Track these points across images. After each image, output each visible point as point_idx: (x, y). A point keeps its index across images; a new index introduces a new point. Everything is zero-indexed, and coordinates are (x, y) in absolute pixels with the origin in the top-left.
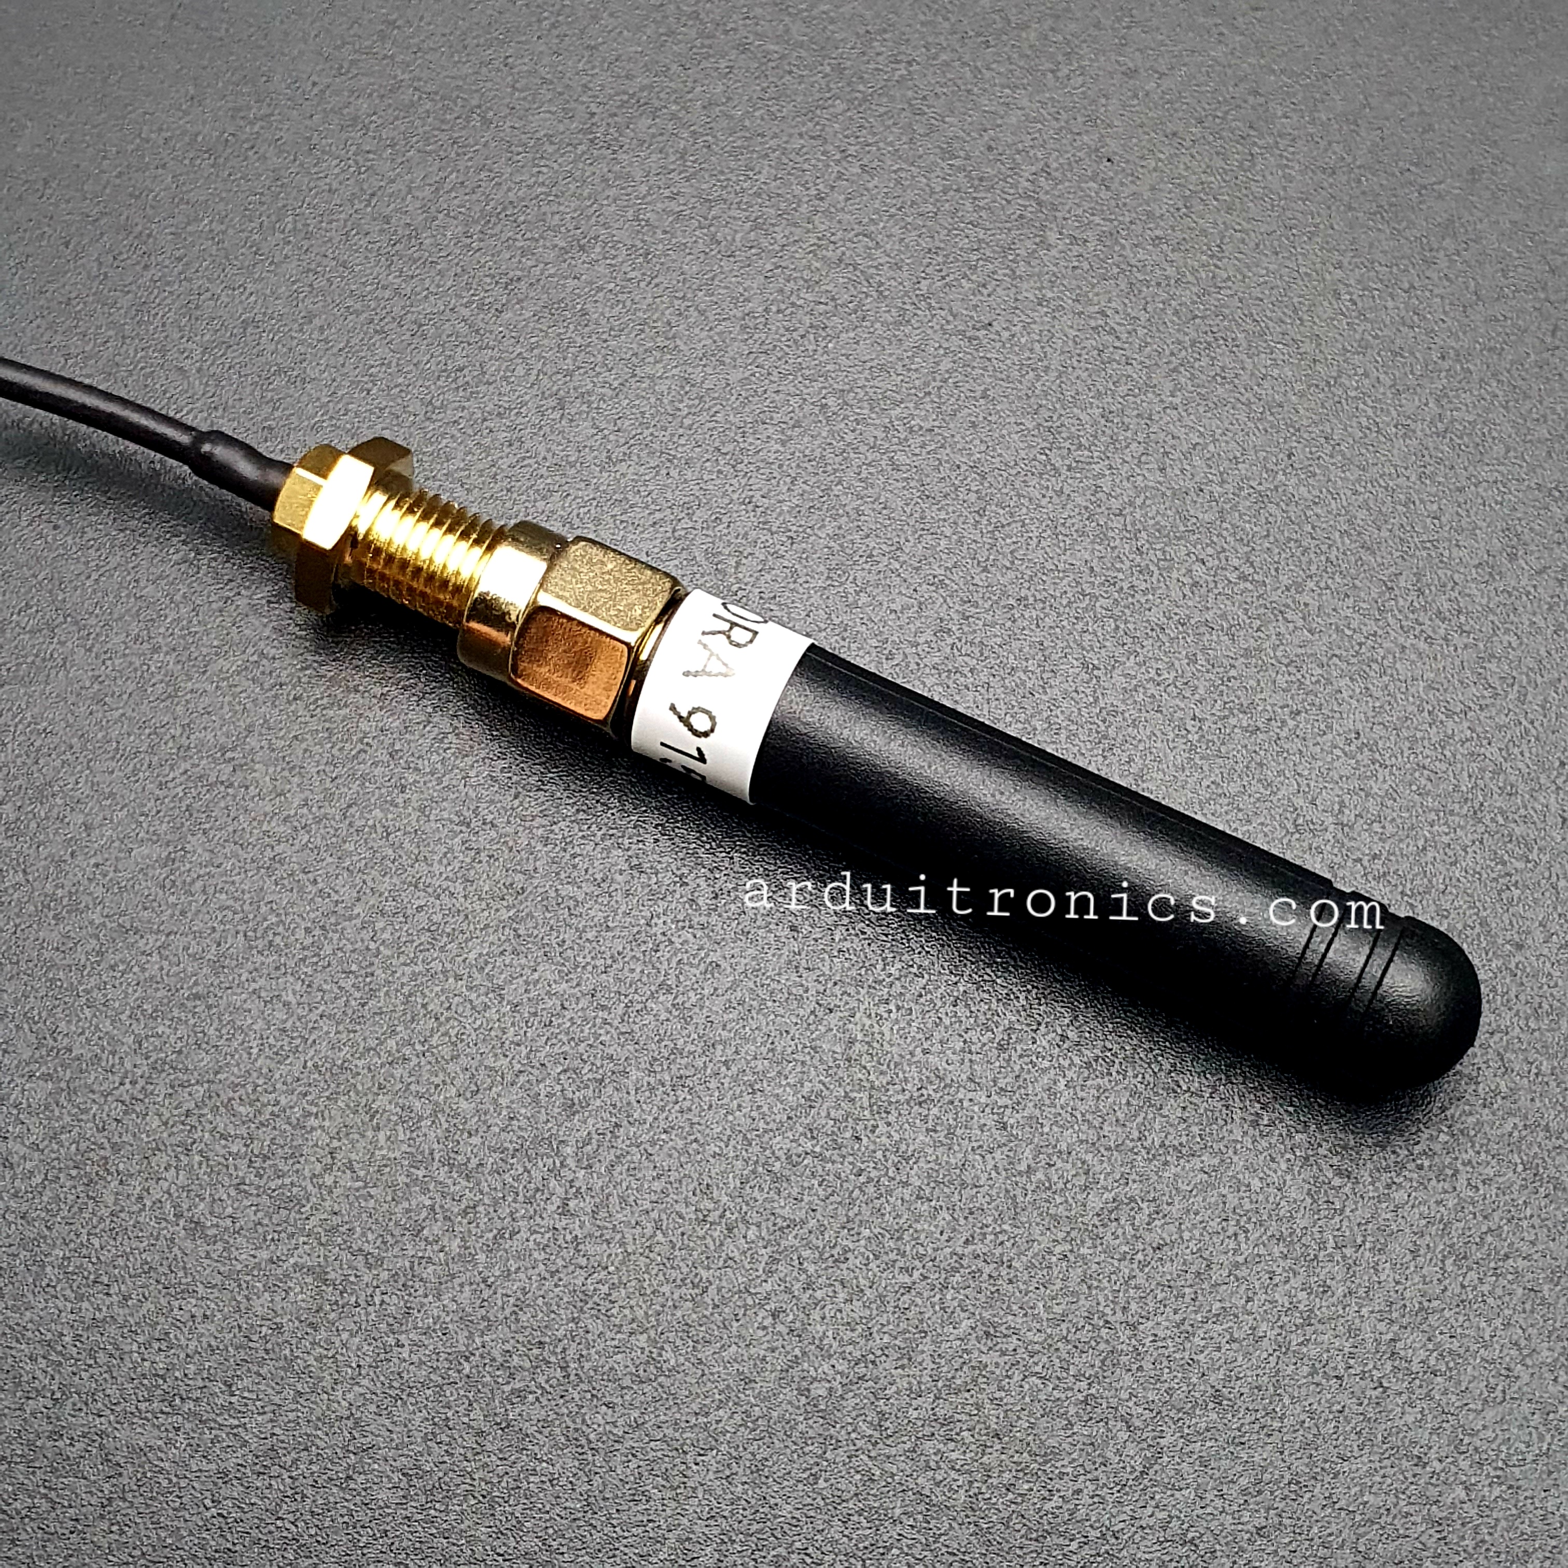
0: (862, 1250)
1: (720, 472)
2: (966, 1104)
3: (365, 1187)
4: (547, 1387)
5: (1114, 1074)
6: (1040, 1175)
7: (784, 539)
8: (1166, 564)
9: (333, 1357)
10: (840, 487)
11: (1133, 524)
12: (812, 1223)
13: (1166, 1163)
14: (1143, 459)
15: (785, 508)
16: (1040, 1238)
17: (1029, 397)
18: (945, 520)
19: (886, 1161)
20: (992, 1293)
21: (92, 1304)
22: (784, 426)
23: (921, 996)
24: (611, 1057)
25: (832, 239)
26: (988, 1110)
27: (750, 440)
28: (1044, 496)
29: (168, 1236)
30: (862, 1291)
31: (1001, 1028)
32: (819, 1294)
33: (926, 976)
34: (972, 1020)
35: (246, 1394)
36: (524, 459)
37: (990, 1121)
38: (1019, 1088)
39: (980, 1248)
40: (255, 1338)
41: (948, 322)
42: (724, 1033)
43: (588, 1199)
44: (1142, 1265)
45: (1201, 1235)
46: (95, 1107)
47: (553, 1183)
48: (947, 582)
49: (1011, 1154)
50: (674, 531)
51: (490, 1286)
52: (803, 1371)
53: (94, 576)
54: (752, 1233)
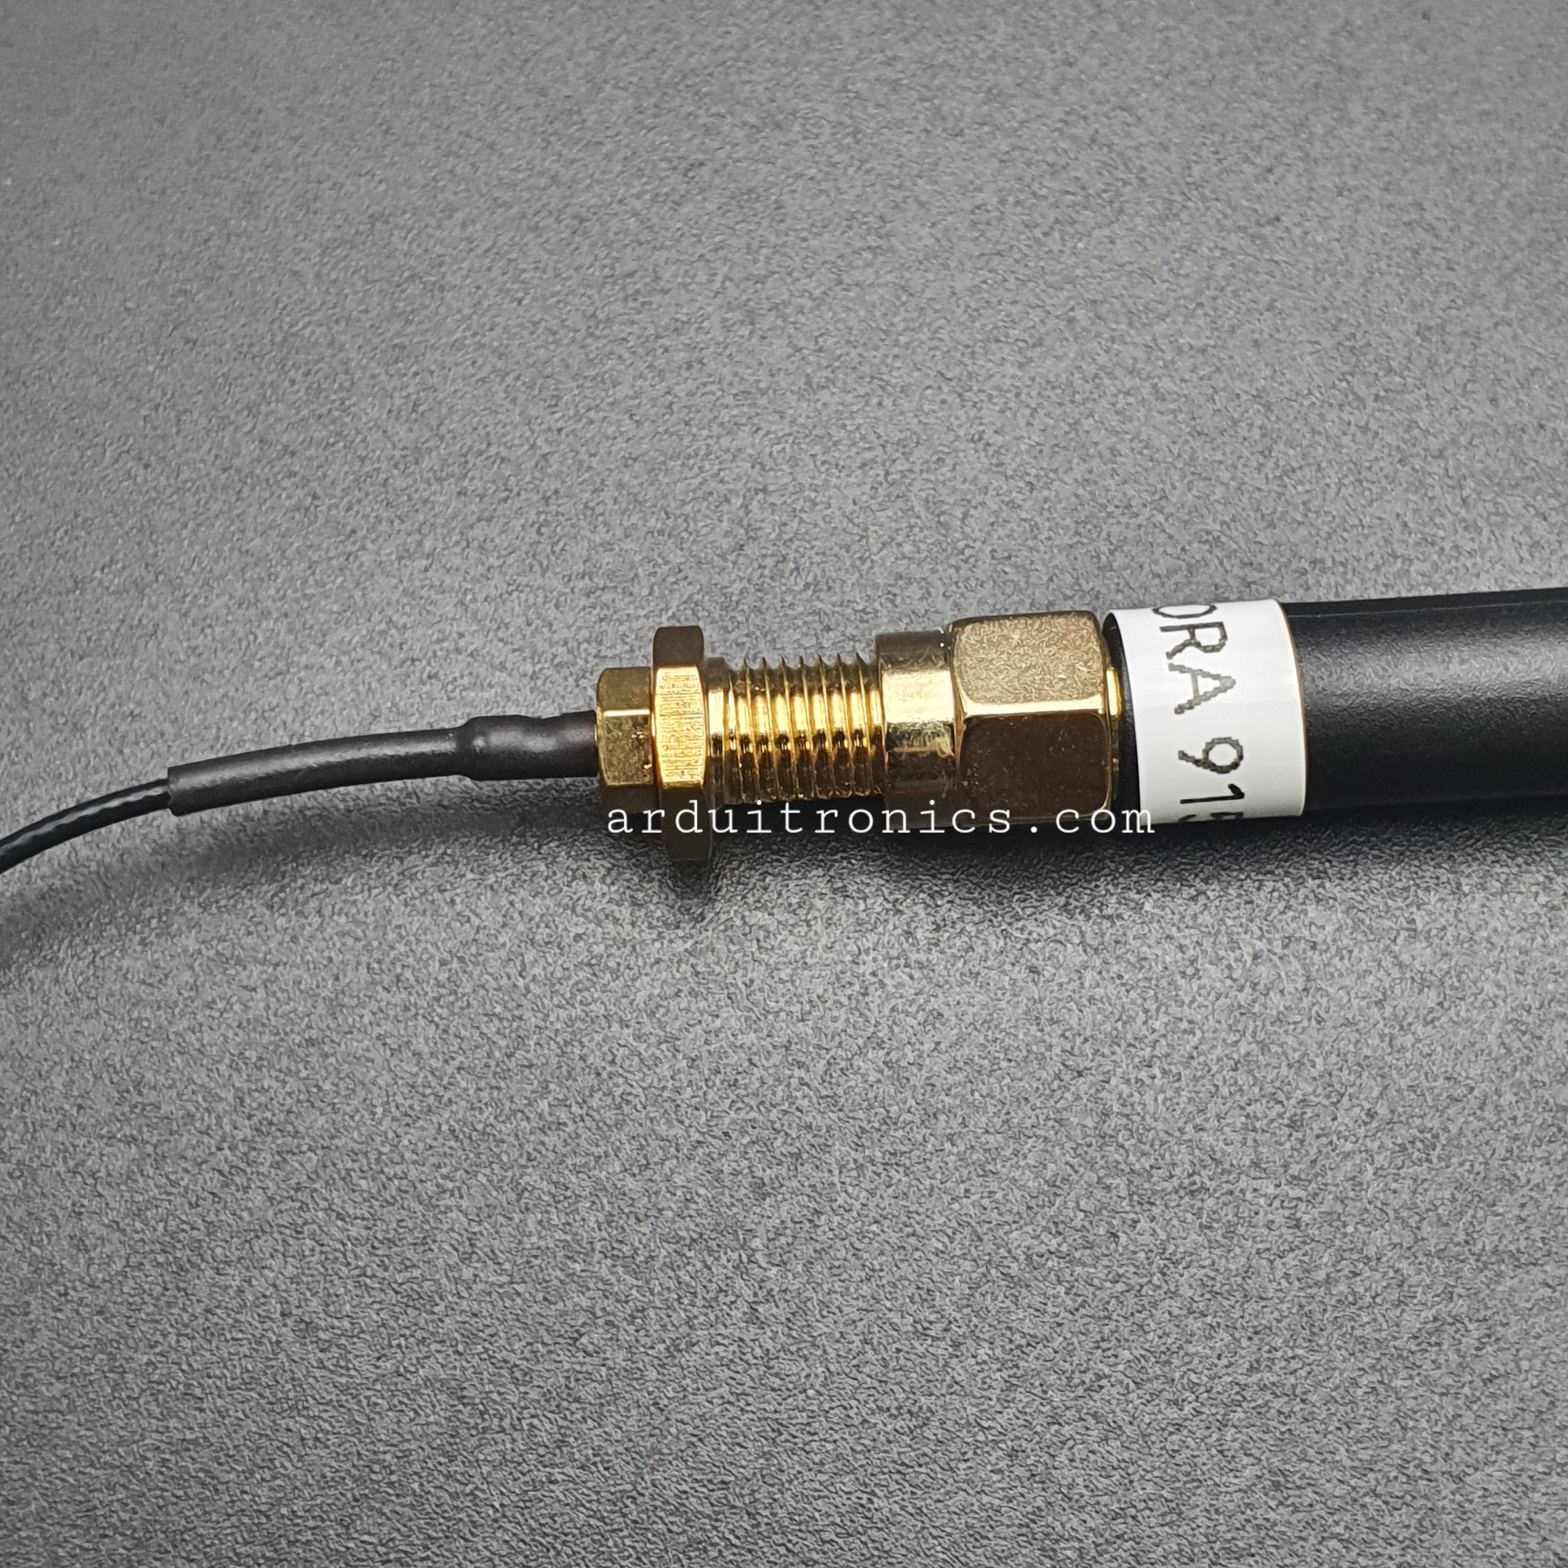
0: (1121, 1377)
1: (944, 402)
2: (1249, 1196)
3: (512, 1283)
4: (732, 1537)
5: (1435, 1160)
6: (1342, 1287)
7: (1021, 484)
8: (1498, 519)
9: (472, 1493)
10: (1091, 421)
11: (1457, 468)
12: (1057, 1342)
13: (1500, 1274)
14: (1470, 387)
15: (1023, 447)
16: (1342, 1366)
17: (1325, 309)
18: (1221, 462)
19: (1151, 1264)
20: (1282, 1433)
21: (181, 1419)
22: (1021, 344)
23: (1192, 1057)
24: (809, 1127)
25: (1084, 113)
26: (1277, 1203)
27: (980, 362)
28: (1345, 434)
29: (274, 1339)
30: (1120, 1427)
31: (1293, 1101)
32: (1066, 1430)
33: (1198, 1032)
34: (1257, 1090)
35: (366, 1538)
36: (705, 384)
37: (1279, 1217)
38: (1316, 1175)
39: (1269, 1378)
40: (376, 1468)
41: (1226, 216)
42: (948, 1100)
43: (782, 1304)
44: (1471, 1401)
45: (1544, 1364)
46: (187, 1178)
47: (739, 1283)
48: (1224, 539)
49: (1306, 1259)
50: (887, 474)
51: (662, 1410)
52: (1048, 1526)
53: (191, 525)
54: (983, 1352)
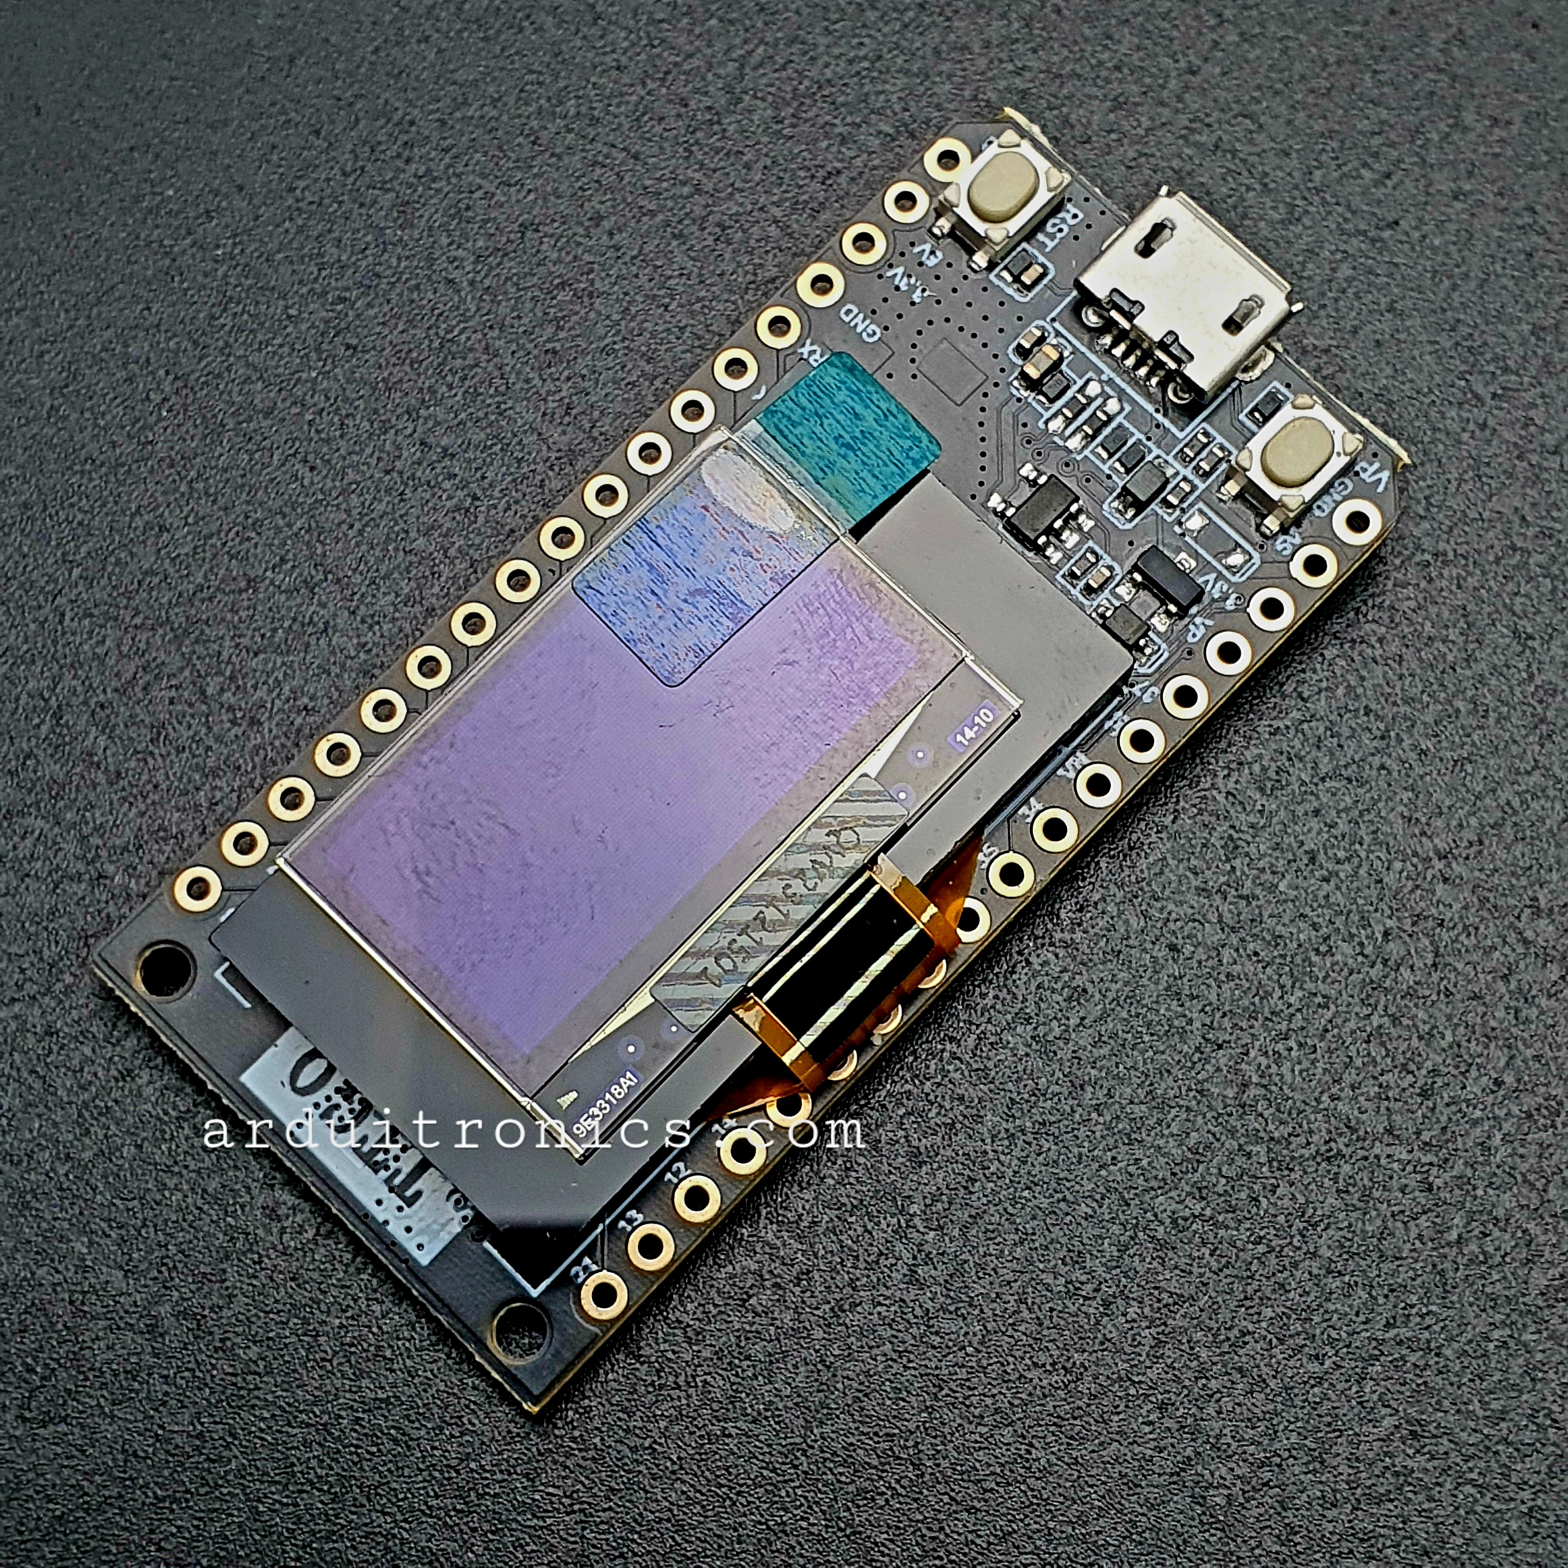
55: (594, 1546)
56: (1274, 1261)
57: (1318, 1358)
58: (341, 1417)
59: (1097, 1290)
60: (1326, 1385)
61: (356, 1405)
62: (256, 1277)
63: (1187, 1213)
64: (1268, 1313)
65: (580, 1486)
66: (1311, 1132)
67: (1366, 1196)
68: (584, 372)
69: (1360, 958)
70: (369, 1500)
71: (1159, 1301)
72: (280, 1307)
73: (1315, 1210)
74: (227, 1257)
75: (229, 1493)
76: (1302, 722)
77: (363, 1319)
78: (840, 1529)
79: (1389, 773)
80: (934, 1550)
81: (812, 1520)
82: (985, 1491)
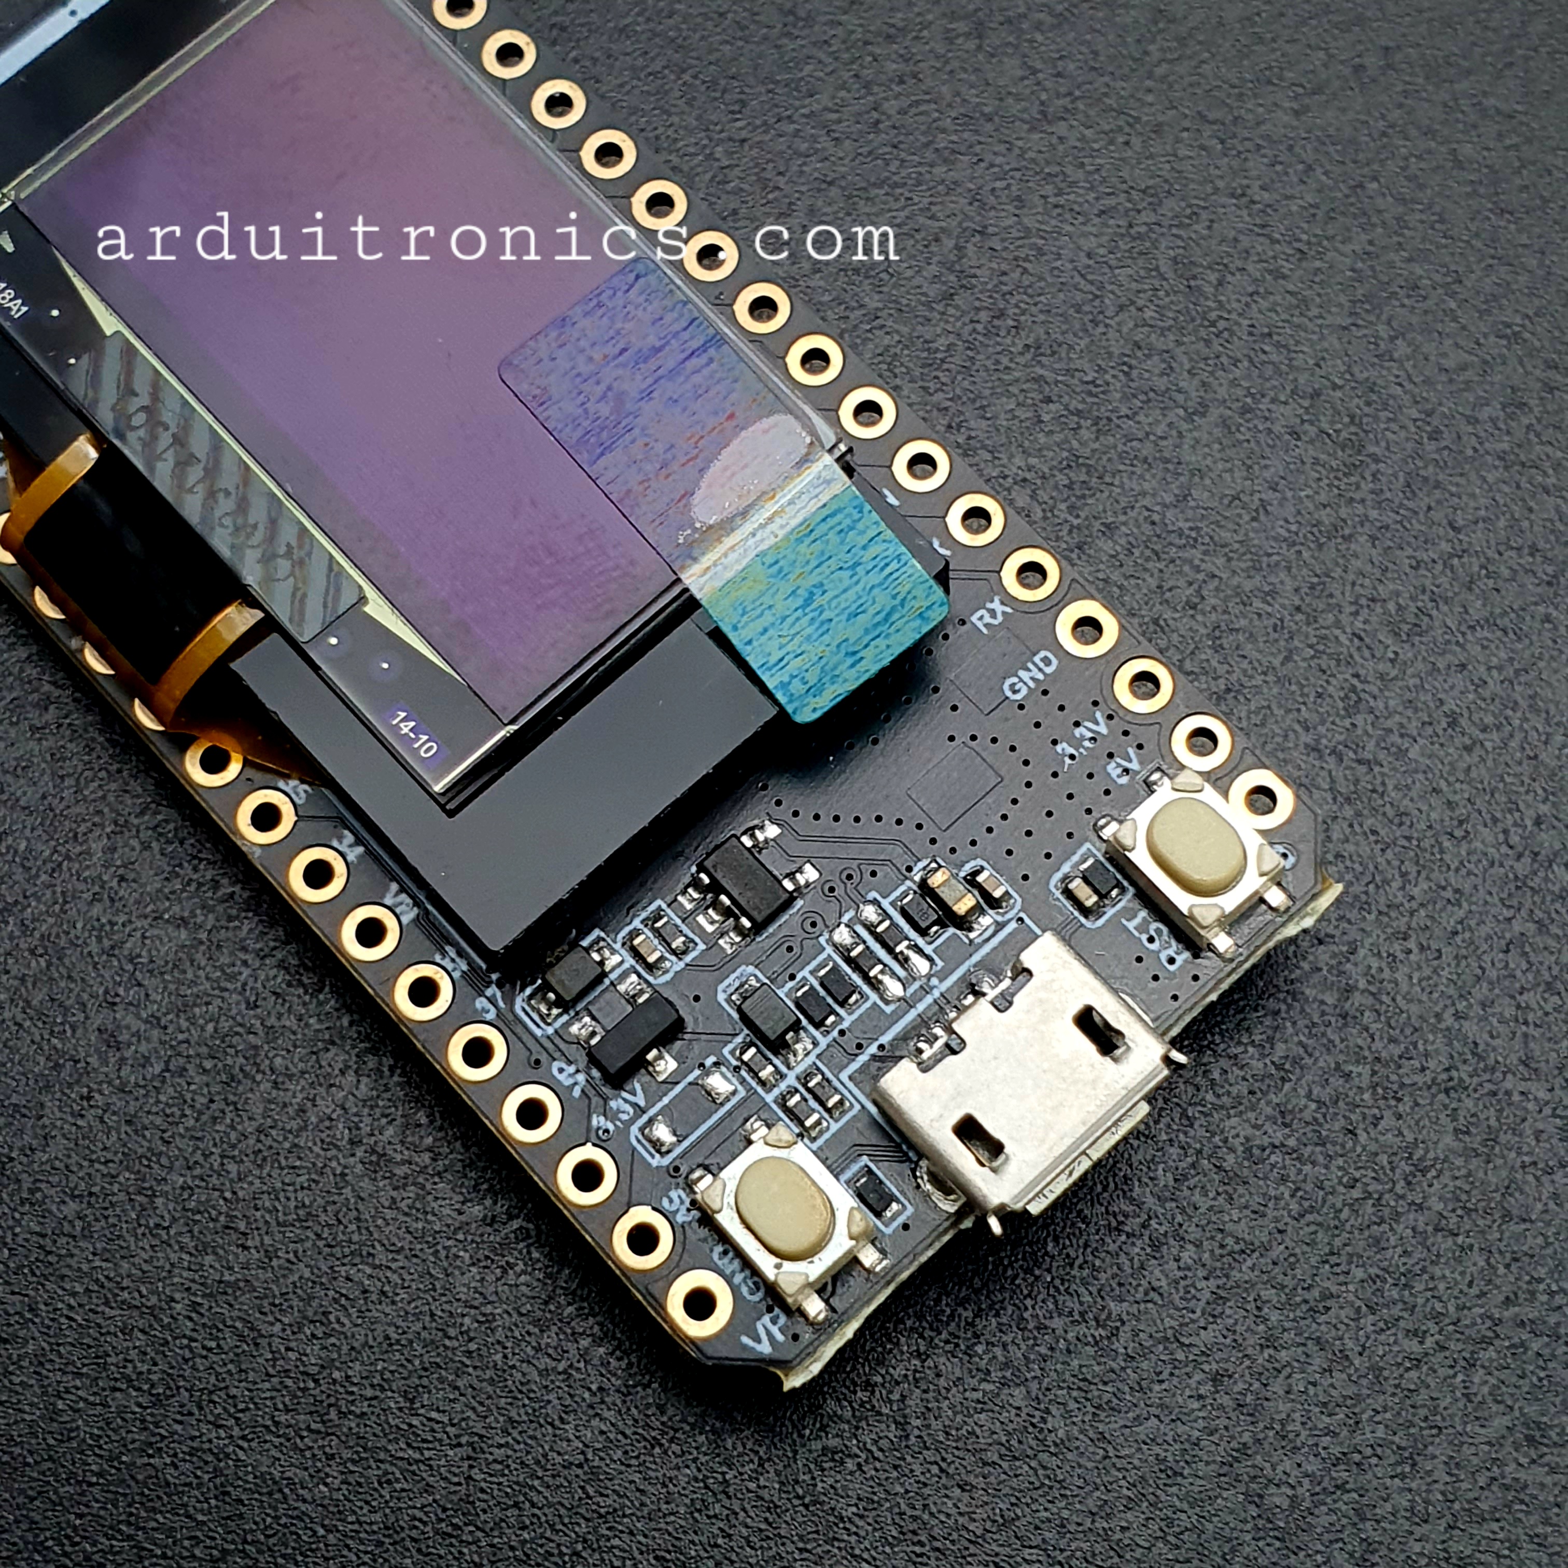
55: (482, 1491)
56: (1370, 1210)
57: (1417, 1334)
58: (173, 1300)
59: (1144, 1226)
60: (1425, 1368)
61: (195, 1287)
62: (82, 1116)
63: (1266, 1141)
64: (1359, 1273)
65: (470, 1413)
66: (1427, 1055)
67: (1492, 1139)
68: (597, 54)
69: (1504, 849)
70: (201, 1408)
71: (1222, 1246)
72: (109, 1156)
73: (1427, 1151)
74: (48, 1087)
75: (22, 1383)
76: (1451, 556)
77: (214, 1180)
78: (798, 1497)
79: (1556, 628)
80: (914, 1532)
81: (762, 1482)
82: (985, 1464)
